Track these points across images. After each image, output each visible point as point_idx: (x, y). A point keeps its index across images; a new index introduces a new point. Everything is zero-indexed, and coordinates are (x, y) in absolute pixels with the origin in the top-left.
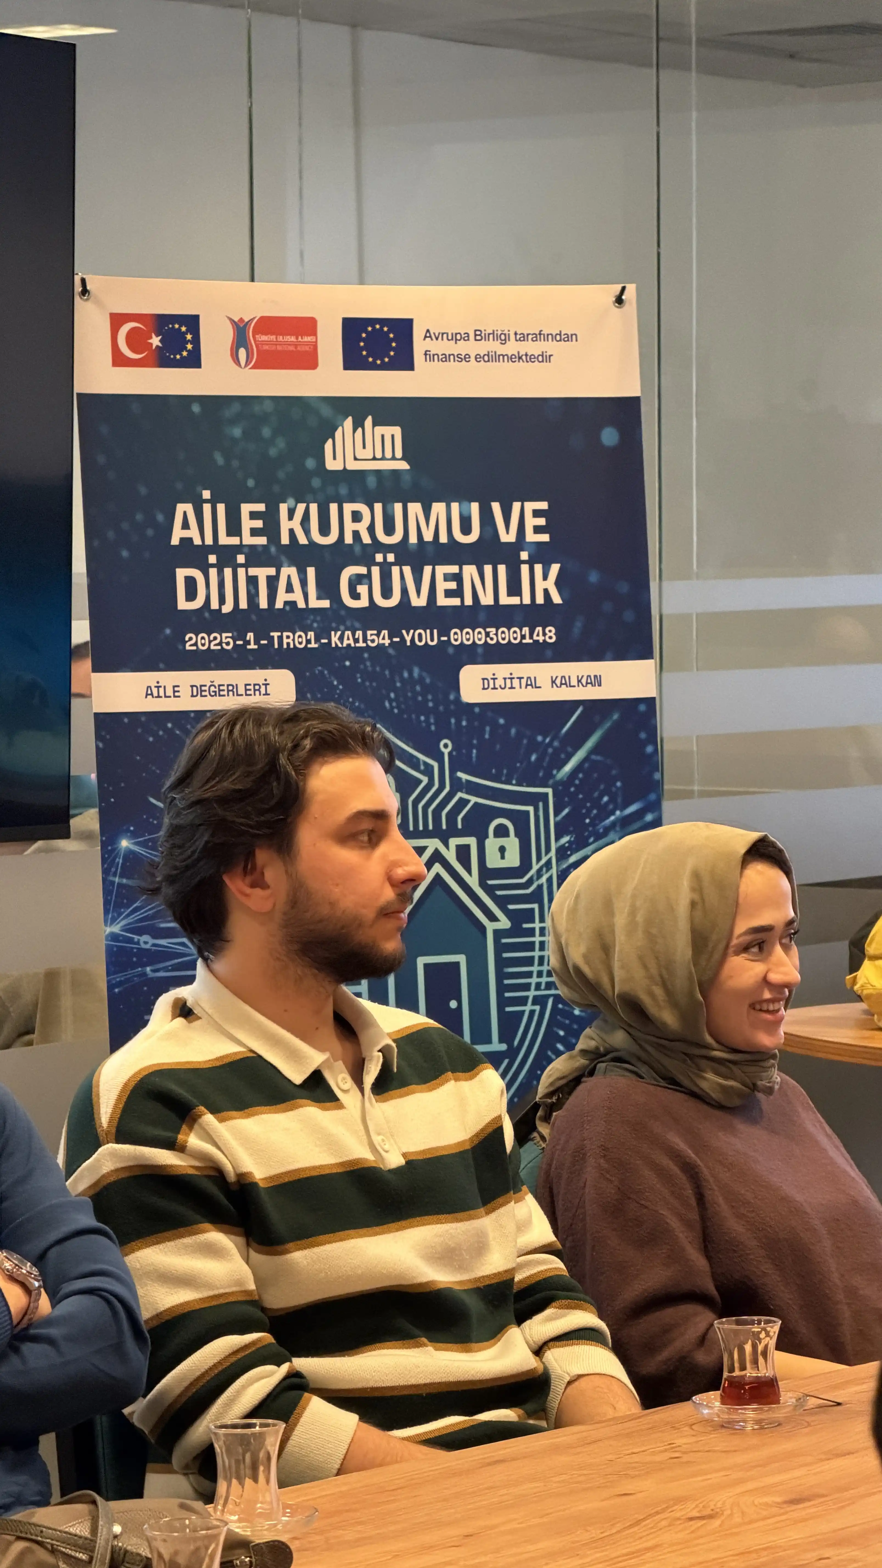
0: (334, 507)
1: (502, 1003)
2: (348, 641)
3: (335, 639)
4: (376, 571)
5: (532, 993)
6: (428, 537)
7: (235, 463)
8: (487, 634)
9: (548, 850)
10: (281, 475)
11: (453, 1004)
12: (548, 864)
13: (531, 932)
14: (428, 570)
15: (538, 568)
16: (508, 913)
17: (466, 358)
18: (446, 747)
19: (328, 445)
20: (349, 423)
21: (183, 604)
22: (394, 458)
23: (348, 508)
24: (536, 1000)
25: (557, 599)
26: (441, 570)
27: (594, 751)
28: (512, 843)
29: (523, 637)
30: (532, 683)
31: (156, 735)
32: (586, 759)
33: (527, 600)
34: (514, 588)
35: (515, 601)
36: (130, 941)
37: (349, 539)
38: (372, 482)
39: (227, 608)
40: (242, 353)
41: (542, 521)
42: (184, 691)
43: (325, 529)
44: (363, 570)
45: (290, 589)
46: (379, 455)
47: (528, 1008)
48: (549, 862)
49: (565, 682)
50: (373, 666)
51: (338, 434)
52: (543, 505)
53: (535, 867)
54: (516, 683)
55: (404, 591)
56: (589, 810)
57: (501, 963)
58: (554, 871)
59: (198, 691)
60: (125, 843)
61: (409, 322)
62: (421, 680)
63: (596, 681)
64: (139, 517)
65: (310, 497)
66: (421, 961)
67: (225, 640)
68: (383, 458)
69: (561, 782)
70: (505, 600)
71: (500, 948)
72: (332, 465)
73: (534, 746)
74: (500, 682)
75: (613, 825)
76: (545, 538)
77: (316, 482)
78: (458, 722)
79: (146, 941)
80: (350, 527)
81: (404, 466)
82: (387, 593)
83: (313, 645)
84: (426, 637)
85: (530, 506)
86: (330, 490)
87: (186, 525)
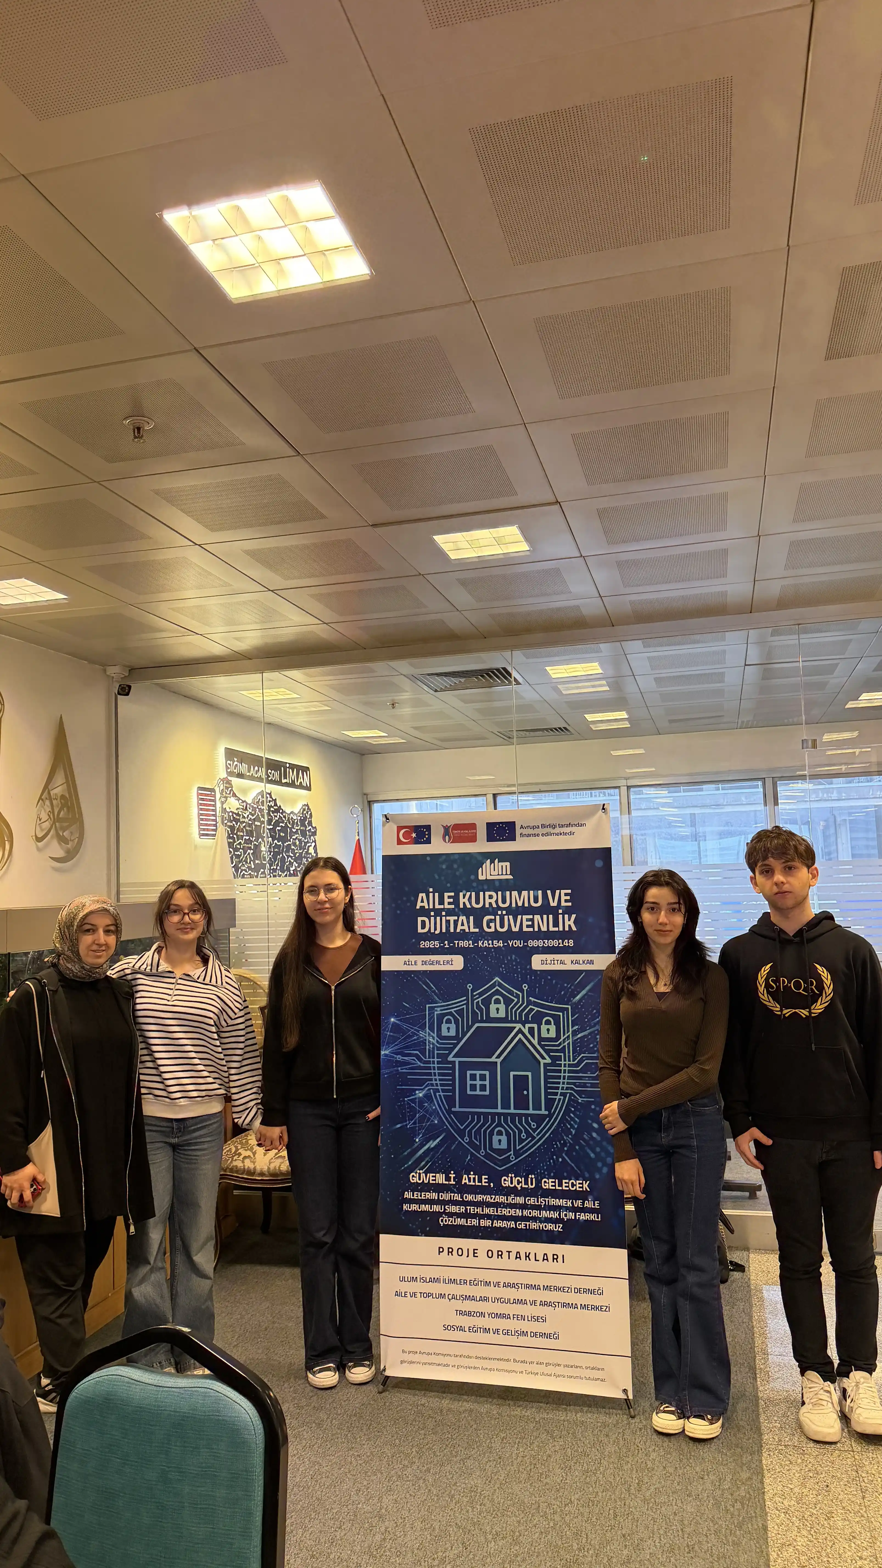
0: (481, 894)
2: (486, 944)
3: (480, 944)
4: (498, 917)
7: (443, 878)
8: (544, 943)
9: (568, 1031)
10: (461, 882)
14: (519, 917)
15: (566, 916)
17: (538, 835)
18: (525, 987)
19: (480, 870)
20: (489, 861)
21: (420, 930)
22: (506, 874)
25: (574, 929)
26: (525, 917)
27: (590, 991)
29: (559, 944)
30: (562, 962)
31: (407, 979)
32: (586, 994)
33: (561, 929)
34: (556, 924)
35: (556, 929)
36: (393, 1057)
37: (487, 906)
38: (497, 884)
39: (437, 932)
40: (447, 837)
41: (568, 898)
42: (419, 963)
43: (477, 902)
44: (493, 917)
45: (463, 924)
46: (500, 873)
48: (569, 1036)
49: (577, 962)
50: (496, 955)
51: (484, 866)
52: (569, 891)
54: (556, 962)
55: (509, 925)
56: (587, 1016)
58: (571, 1040)
59: (424, 963)
60: (392, 1020)
61: (514, 822)
62: (516, 960)
63: (592, 962)
64: (405, 899)
65: (472, 890)
67: (436, 944)
68: (502, 874)
69: (575, 1003)
70: (552, 929)
72: (481, 877)
73: (563, 988)
74: (549, 962)
76: (570, 904)
77: (475, 884)
78: (531, 977)
79: (399, 1058)
80: (488, 901)
81: (511, 877)
82: (502, 926)
83: (471, 946)
84: (518, 943)
85: (563, 892)
86: (480, 887)
87: (422, 901)
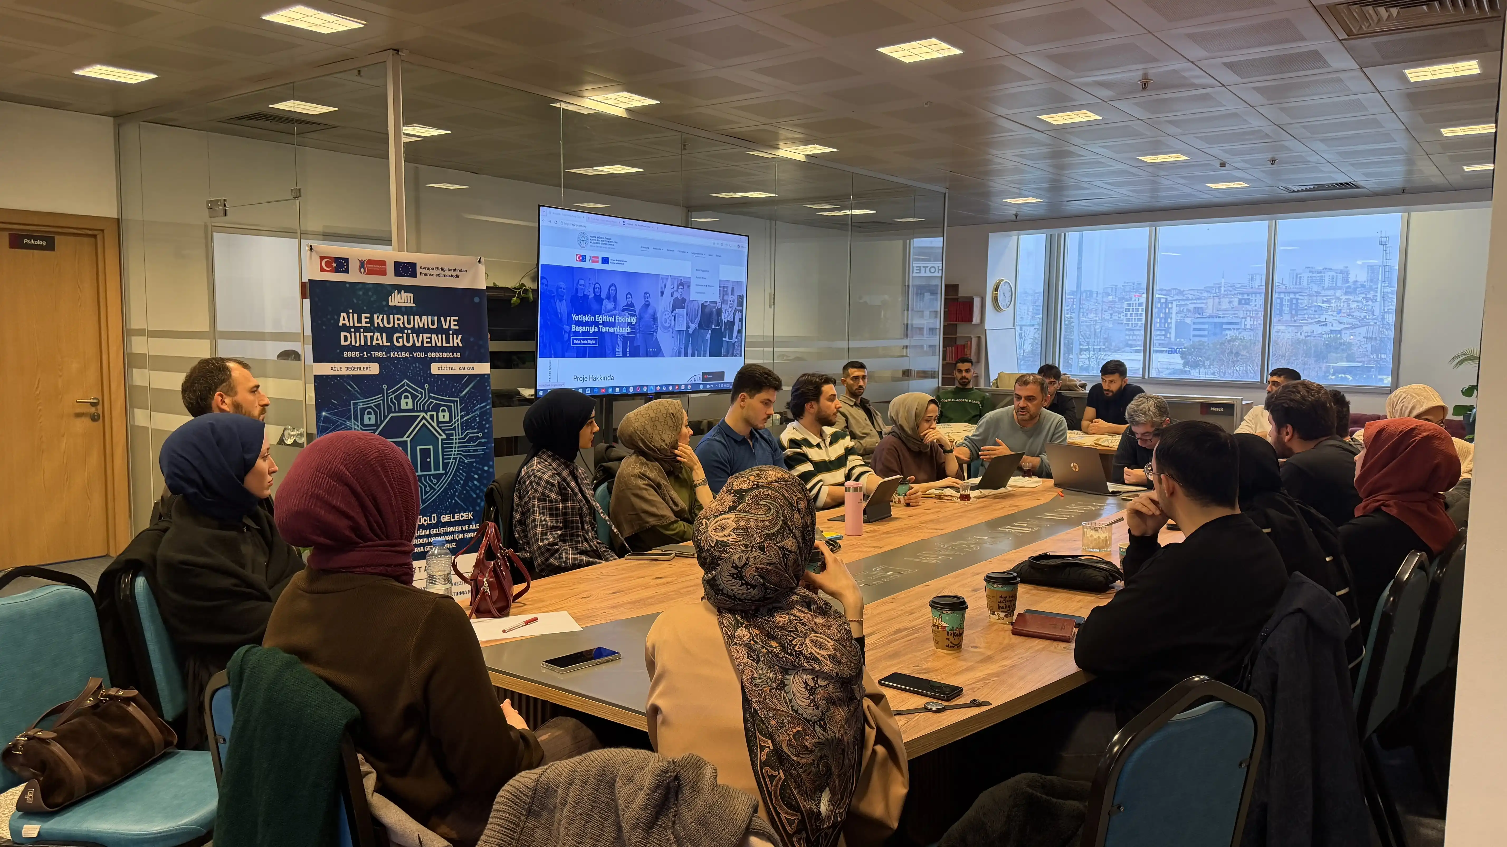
0: (391, 316)
1: (443, 459)
2: (396, 355)
3: (392, 354)
4: (405, 335)
5: (452, 456)
6: (421, 326)
7: (360, 302)
8: (439, 354)
9: (457, 416)
10: (375, 306)
11: (428, 460)
12: (458, 420)
13: (452, 439)
14: (421, 335)
15: (455, 336)
16: (445, 434)
17: (433, 275)
18: (427, 386)
19: (390, 298)
20: (396, 292)
21: (343, 343)
22: (410, 303)
23: (396, 317)
24: (453, 459)
25: (461, 345)
26: (425, 336)
27: (471, 388)
28: (447, 414)
29: (450, 356)
30: (453, 369)
31: (334, 381)
32: (469, 390)
33: (452, 345)
34: (448, 341)
35: (448, 345)
37: (396, 326)
38: (403, 309)
39: (358, 344)
40: (362, 270)
41: (456, 323)
42: (344, 369)
43: (389, 323)
44: (401, 335)
45: (377, 339)
47: (451, 461)
49: (463, 368)
50: (404, 363)
51: (393, 295)
52: (457, 318)
53: (454, 421)
54: (448, 368)
56: (470, 405)
57: (443, 448)
58: (459, 422)
59: (348, 369)
60: (324, 413)
61: (415, 264)
62: (419, 367)
63: (473, 368)
64: (329, 317)
65: (384, 313)
66: (419, 448)
67: (357, 354)
68: (407, 303)
69: (462, 396)
70: (445, 345)
71: (443, 444)
72: (390, 304)
73: (453, 386)
74: (443, 368)
75: (477, 409)
76: (457, 327)
77: (386, 309)
78: (430, 379)
80: (396, 322)
81: (414, 305)
82: (408, 342)
83: (385, 356)
84: (420, 355)
85: (452, 318)
86: (390, 311)
87: (344, 320)
